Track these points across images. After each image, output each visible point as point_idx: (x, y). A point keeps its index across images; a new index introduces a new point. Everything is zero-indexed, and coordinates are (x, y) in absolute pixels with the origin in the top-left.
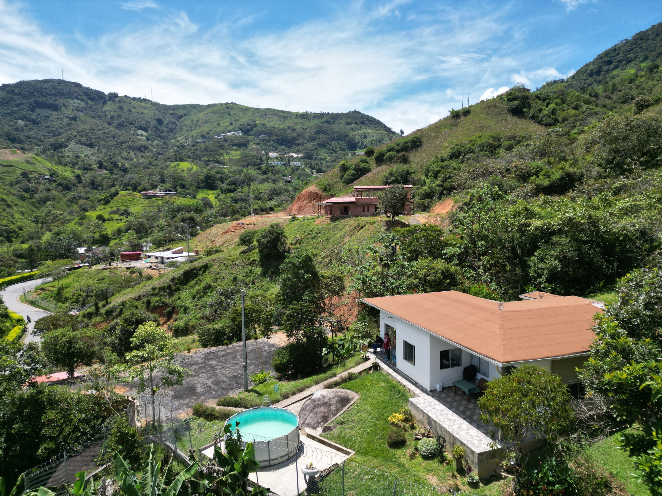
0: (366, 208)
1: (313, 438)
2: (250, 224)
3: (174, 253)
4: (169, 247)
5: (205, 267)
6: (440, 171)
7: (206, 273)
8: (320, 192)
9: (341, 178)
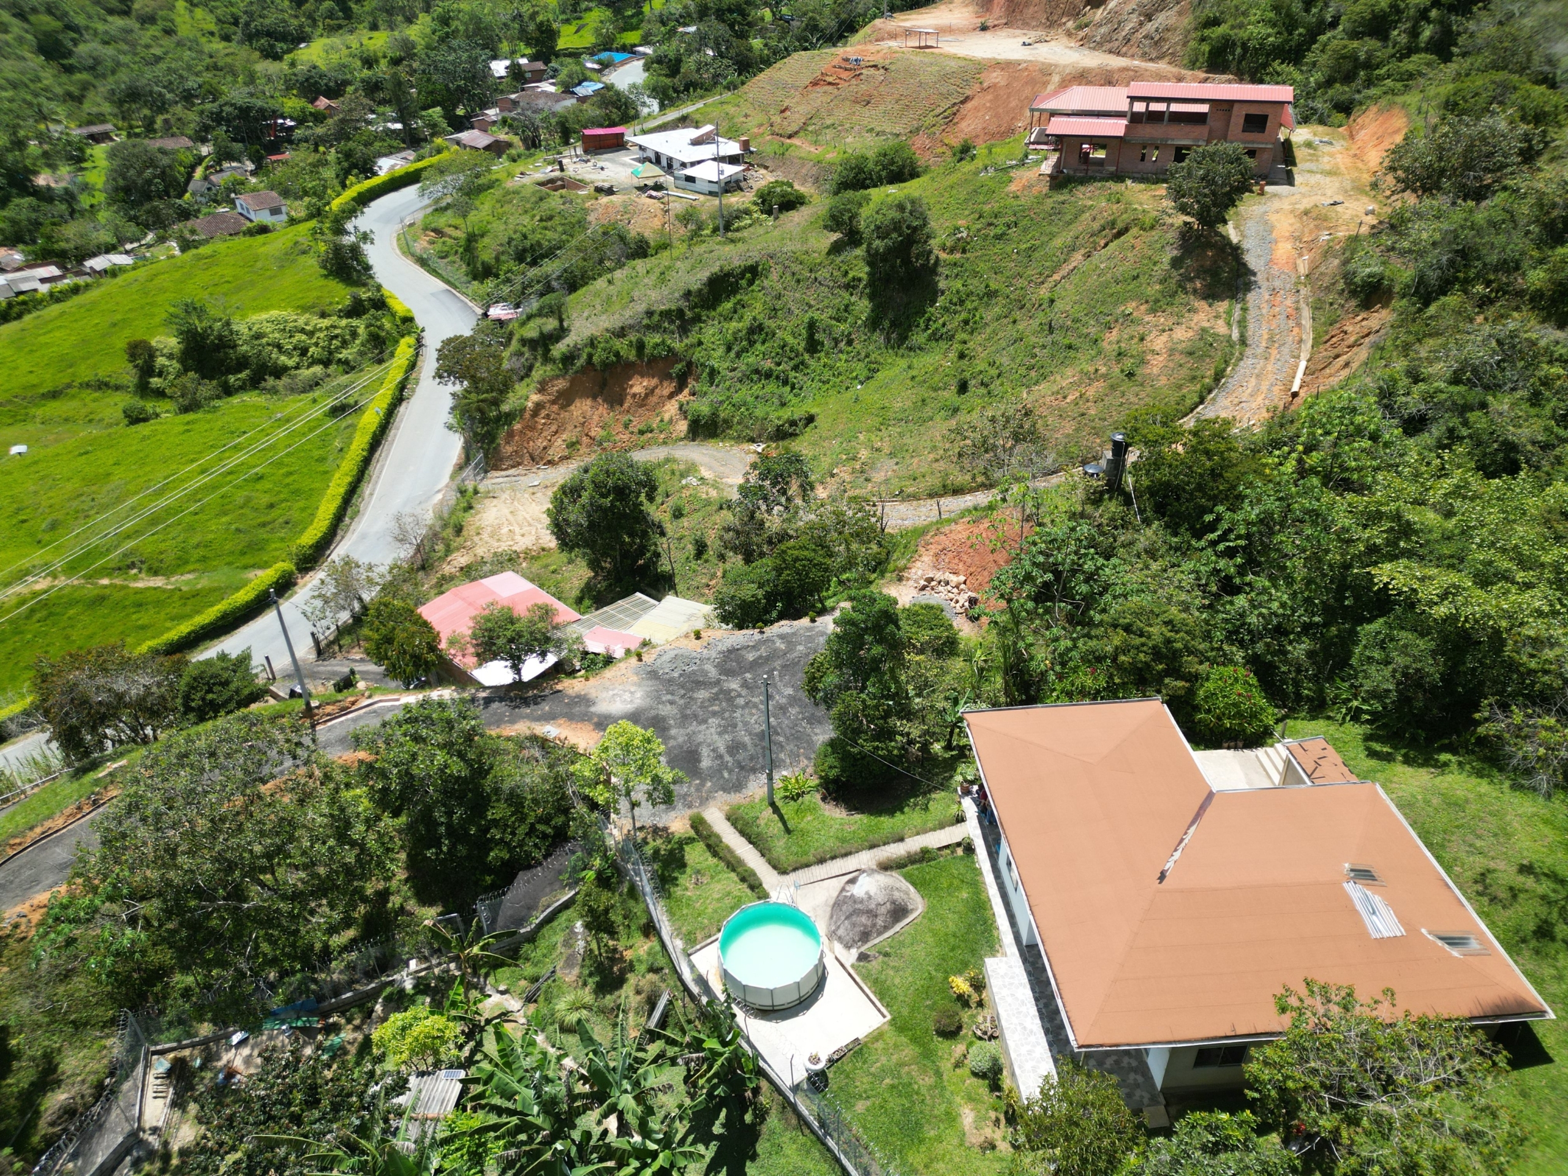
0: (1149, 152)
1: (842, 965)
2: (875, 66)
3: (696, 142)
5: (753, 272)
7: (754, 287)
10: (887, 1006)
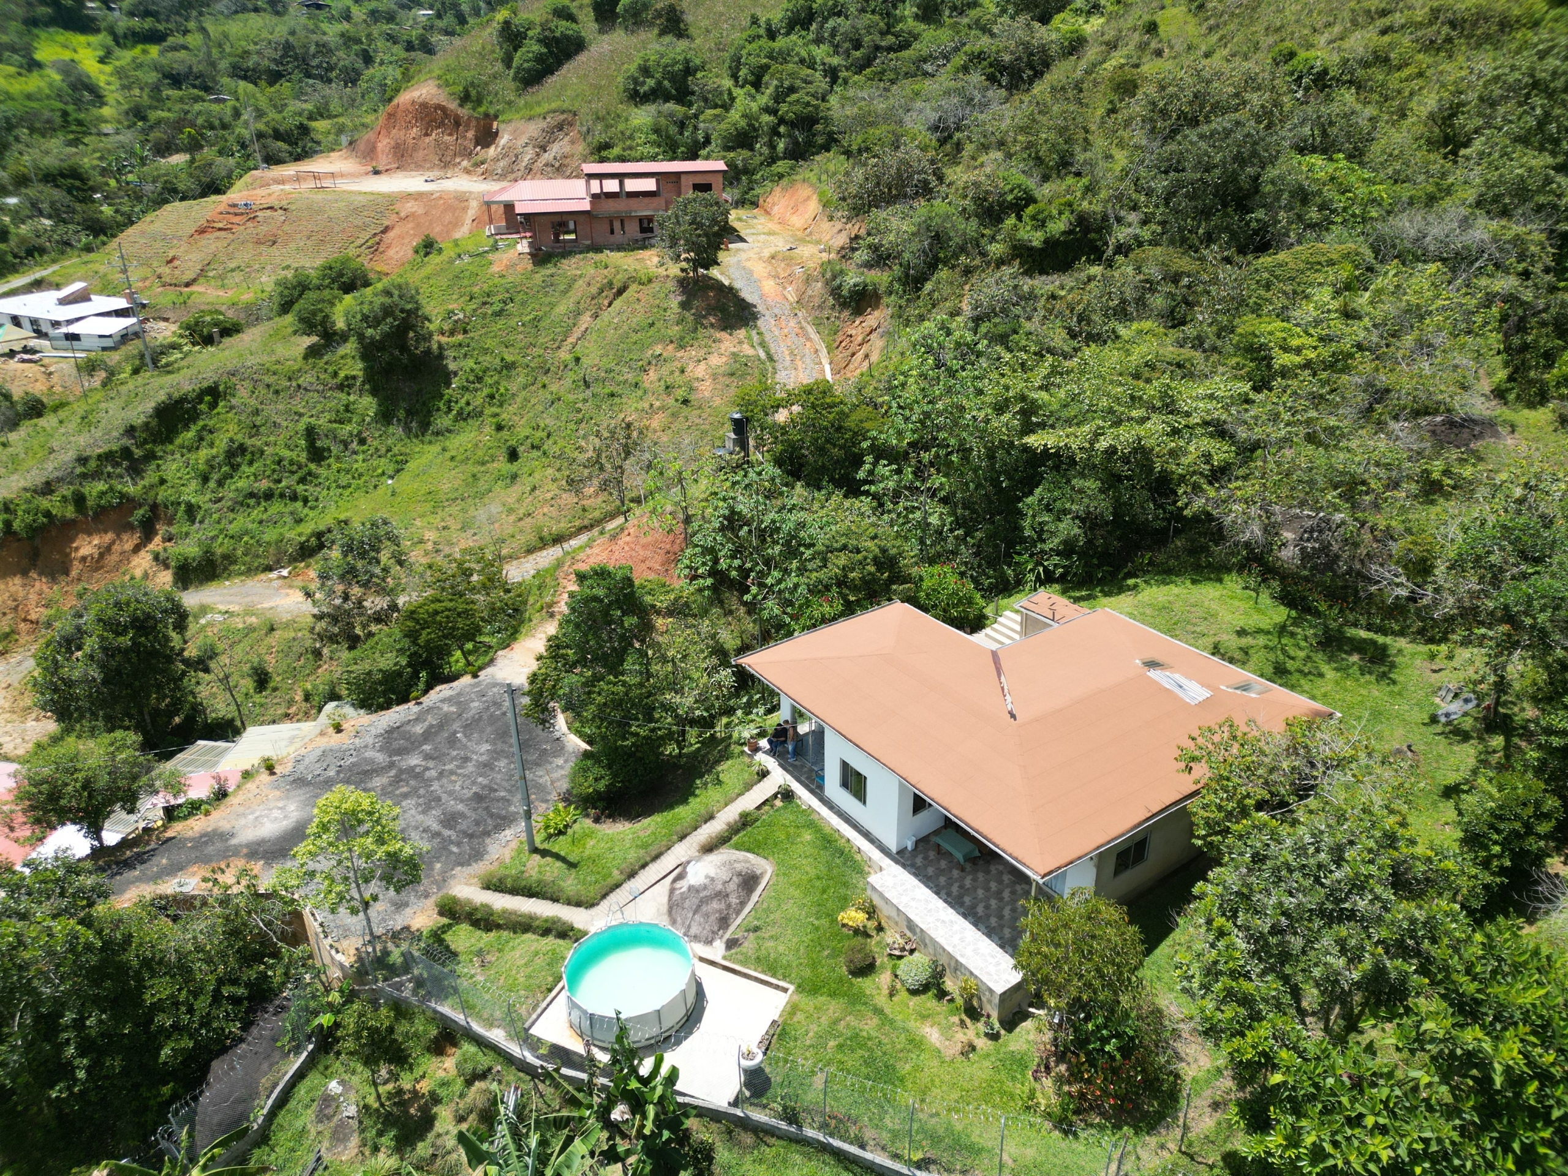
0: (617, 225)
1: (712, 963)
2: (271, 207)
3: (63, 302)
5: (214, 394)
6: (768, 67)
7: (219, 409)
8: (453, 105)
9: (508, 62)
10: (784, 978)
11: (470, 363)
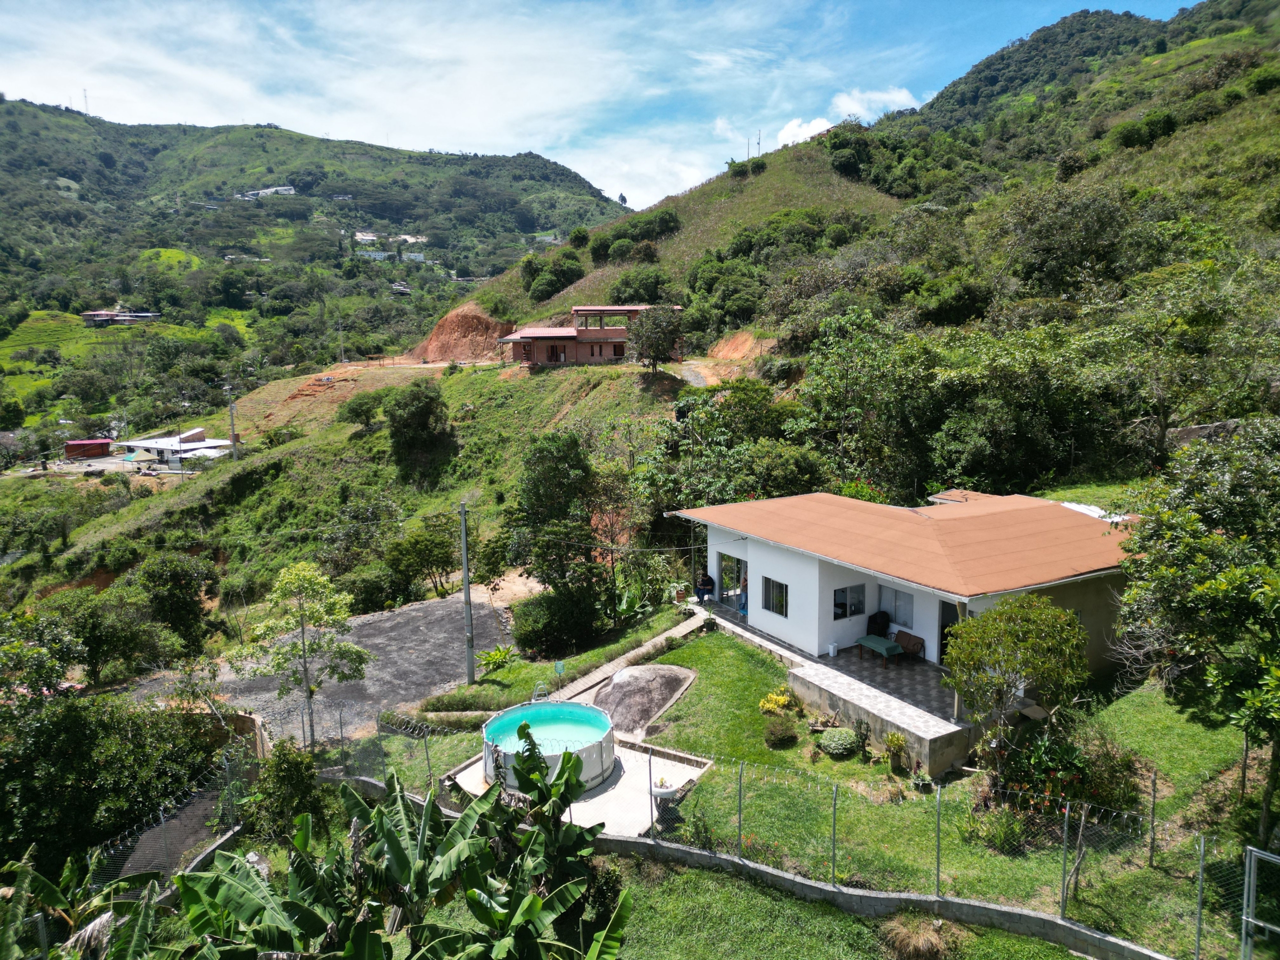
0: (596, 349)
1: (632, 746)
2: (345, 380)
3: (184, 441)
4: (171, 427)
5: (277, 468)
6: (717, 278)
7: (279, 479)
8: (485, 316)
9: (527, 288)
10: (703, 756)
11: (475, 439)
